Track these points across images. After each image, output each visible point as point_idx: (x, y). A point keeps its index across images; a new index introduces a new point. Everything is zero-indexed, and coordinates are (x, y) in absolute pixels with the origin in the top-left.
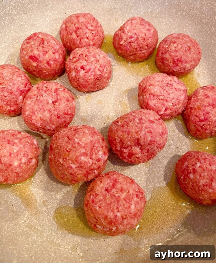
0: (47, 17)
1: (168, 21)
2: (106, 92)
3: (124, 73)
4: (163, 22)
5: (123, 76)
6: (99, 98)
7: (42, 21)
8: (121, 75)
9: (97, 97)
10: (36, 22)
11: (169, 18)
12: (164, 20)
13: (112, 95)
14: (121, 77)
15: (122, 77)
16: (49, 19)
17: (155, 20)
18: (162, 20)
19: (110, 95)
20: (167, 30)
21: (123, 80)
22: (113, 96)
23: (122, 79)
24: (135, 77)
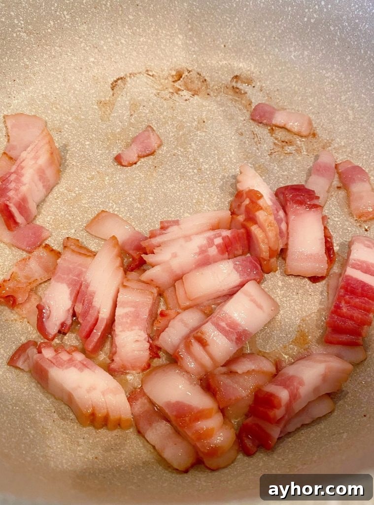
0: (123, 37)
1: (336, 77)
2: (190, 179)
3: (233, 153)
4: (328, 78)
5: (230, 157)
6: (173, 185)
7: (112, 42)
8: (226, 155)
9: (171, 184)
10: (102, 42)
11: (338, 71)
12: (329, 74)
13: (199, 184)
14: (224, 159)
15: (227, 160)
16: (125, 41)
17: (314, 72)
18: (327, 73)
19: (195, 185)
20: (333, 94)
21: (226, 164)
22: (199, 186)
23: (225, 162)
24: (250, 163)
